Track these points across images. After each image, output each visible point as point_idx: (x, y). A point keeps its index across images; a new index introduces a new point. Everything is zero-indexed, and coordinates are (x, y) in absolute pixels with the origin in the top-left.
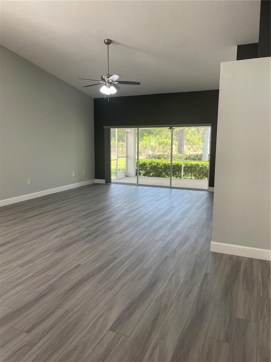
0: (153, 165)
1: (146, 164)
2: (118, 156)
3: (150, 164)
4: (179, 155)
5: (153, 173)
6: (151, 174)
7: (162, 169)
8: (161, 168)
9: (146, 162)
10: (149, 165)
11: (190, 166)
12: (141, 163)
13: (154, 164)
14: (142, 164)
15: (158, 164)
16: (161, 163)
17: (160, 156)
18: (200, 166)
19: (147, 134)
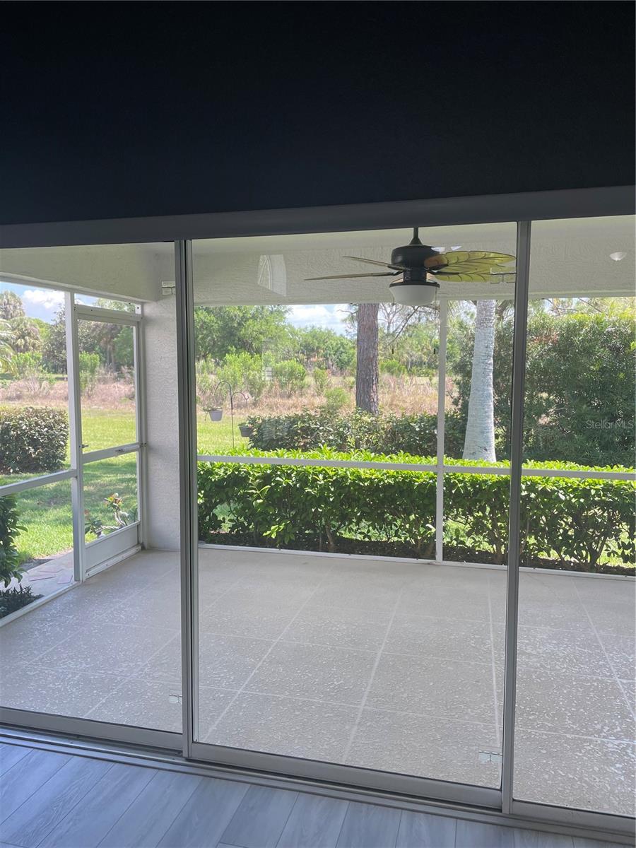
0: (278, 483)
1: (246, 478)
2: (85, 451)
3: (266, 479)
4: (366, 418)
5: (280, 523)
6: (272, 532)
7: (327, 503)
8: (321, 499)
9: (245, 467)
10: (260, 486)
11: (467, 492)
12: (221, 472)
13: (283, 481)
14: (223, 479)
15: (303, 478)
16: (321, 477)
17: (294, 422)
18: (524, 493)
19: (235, 349)
